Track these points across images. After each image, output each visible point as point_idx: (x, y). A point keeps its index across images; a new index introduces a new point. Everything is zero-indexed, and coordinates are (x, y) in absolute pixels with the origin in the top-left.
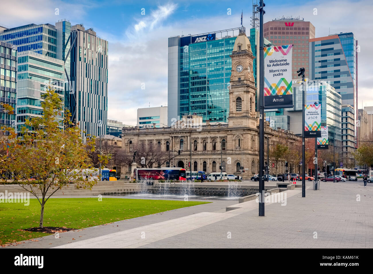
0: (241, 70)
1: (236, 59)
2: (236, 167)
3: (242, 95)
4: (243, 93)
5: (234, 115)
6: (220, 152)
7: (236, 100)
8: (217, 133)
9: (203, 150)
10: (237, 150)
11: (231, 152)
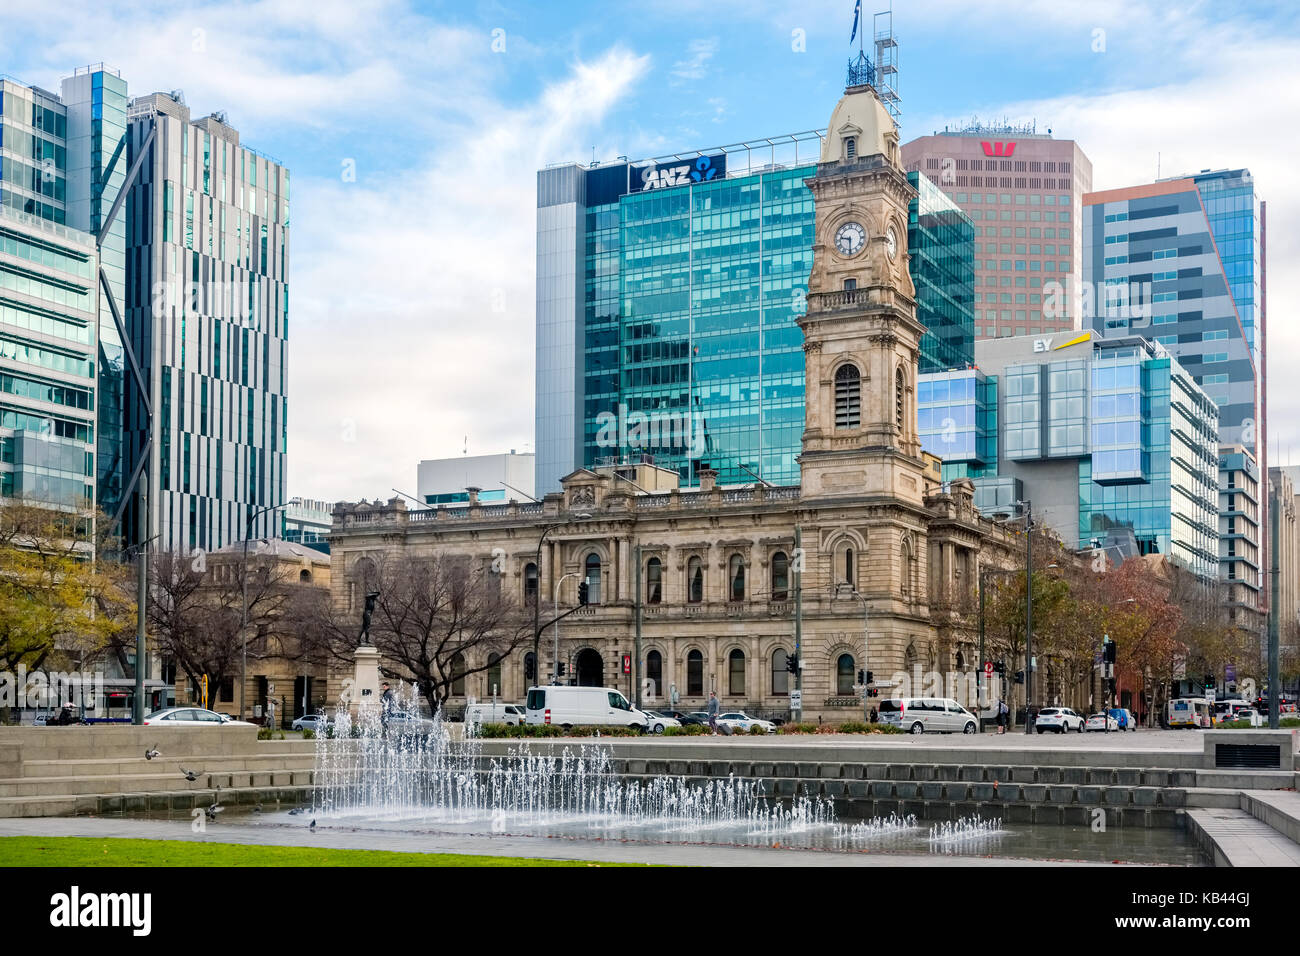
0: (855, 243)
1: (836, 198)
2: (834, 674)
3: (860, 355)
4: (865, 344)
5: (827, 445)
6: (764, 608)
7: (837, 379)
8: (750, 526)
9: (685, 598)
10: (840, 597)
11: (815, 606)
